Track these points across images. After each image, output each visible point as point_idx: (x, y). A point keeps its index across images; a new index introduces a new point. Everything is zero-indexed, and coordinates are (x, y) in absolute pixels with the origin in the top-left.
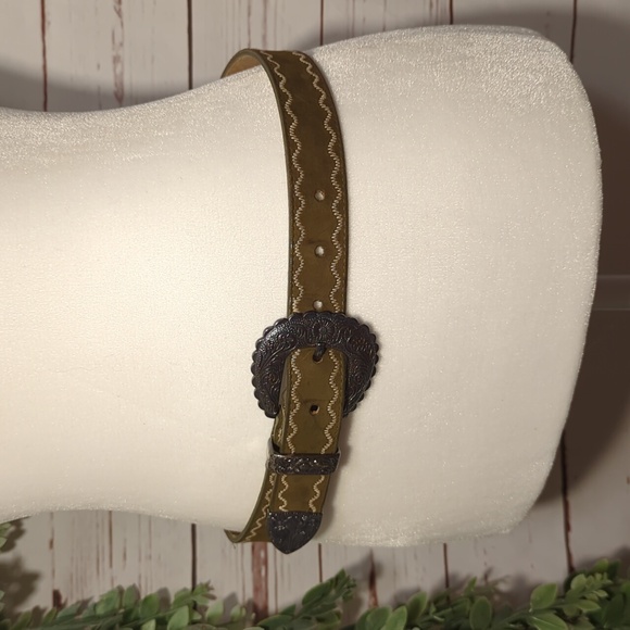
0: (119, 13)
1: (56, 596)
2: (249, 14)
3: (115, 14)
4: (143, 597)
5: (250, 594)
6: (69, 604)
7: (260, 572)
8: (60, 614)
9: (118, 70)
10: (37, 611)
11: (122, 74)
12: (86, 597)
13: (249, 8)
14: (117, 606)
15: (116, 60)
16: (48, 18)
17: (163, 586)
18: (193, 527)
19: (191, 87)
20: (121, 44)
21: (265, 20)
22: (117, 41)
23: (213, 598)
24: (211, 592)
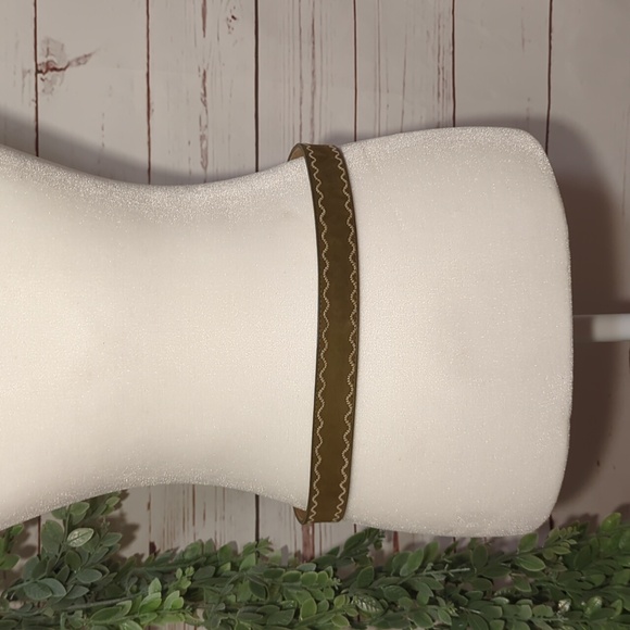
0: (205, 103)
1: (152, 547)
2: (301, 103)
3: (202, 104)
4: (218, 548)
5: (300, 547)
6: (162, 552)
7: (308, 531)
8: (158, 558)
9: (204, 146)
10: (138, 557)
11: (207, 148)
12: (174, 547)
13: (301, 99)
14: (200, 553)
15: (202, 138)
16: (152, 107)
17: (233, 540)
18: (257, 497)
19: (257, 171)
20: (206, 126)
21: (313, 107)
22: (204, 123)
23: (272, 550)
24: (271, 546)
